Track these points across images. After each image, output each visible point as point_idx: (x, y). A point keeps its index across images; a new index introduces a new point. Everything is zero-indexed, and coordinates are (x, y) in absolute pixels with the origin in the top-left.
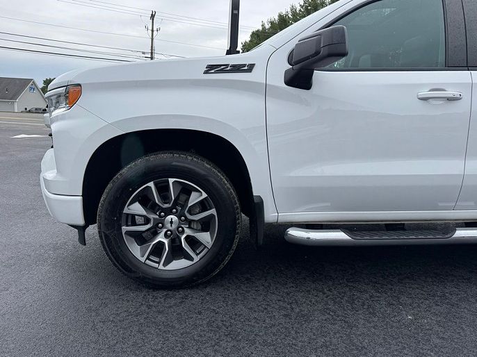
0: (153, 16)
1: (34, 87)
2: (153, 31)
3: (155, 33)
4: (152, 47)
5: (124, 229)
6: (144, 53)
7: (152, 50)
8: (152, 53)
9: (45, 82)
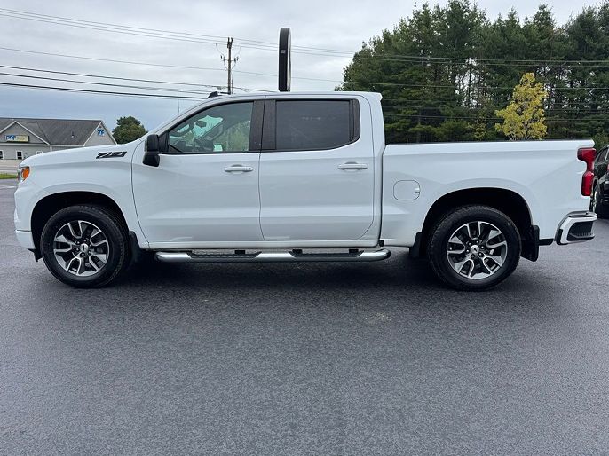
0: (230, 45)
1: (103, 130)
2: (230, 61)
3: (232, 63)
4: (229, 80)
5: (55, 251)
6: (219, 88)
7: (229, 83)
8: (229, 88)
9: (118, 121)
